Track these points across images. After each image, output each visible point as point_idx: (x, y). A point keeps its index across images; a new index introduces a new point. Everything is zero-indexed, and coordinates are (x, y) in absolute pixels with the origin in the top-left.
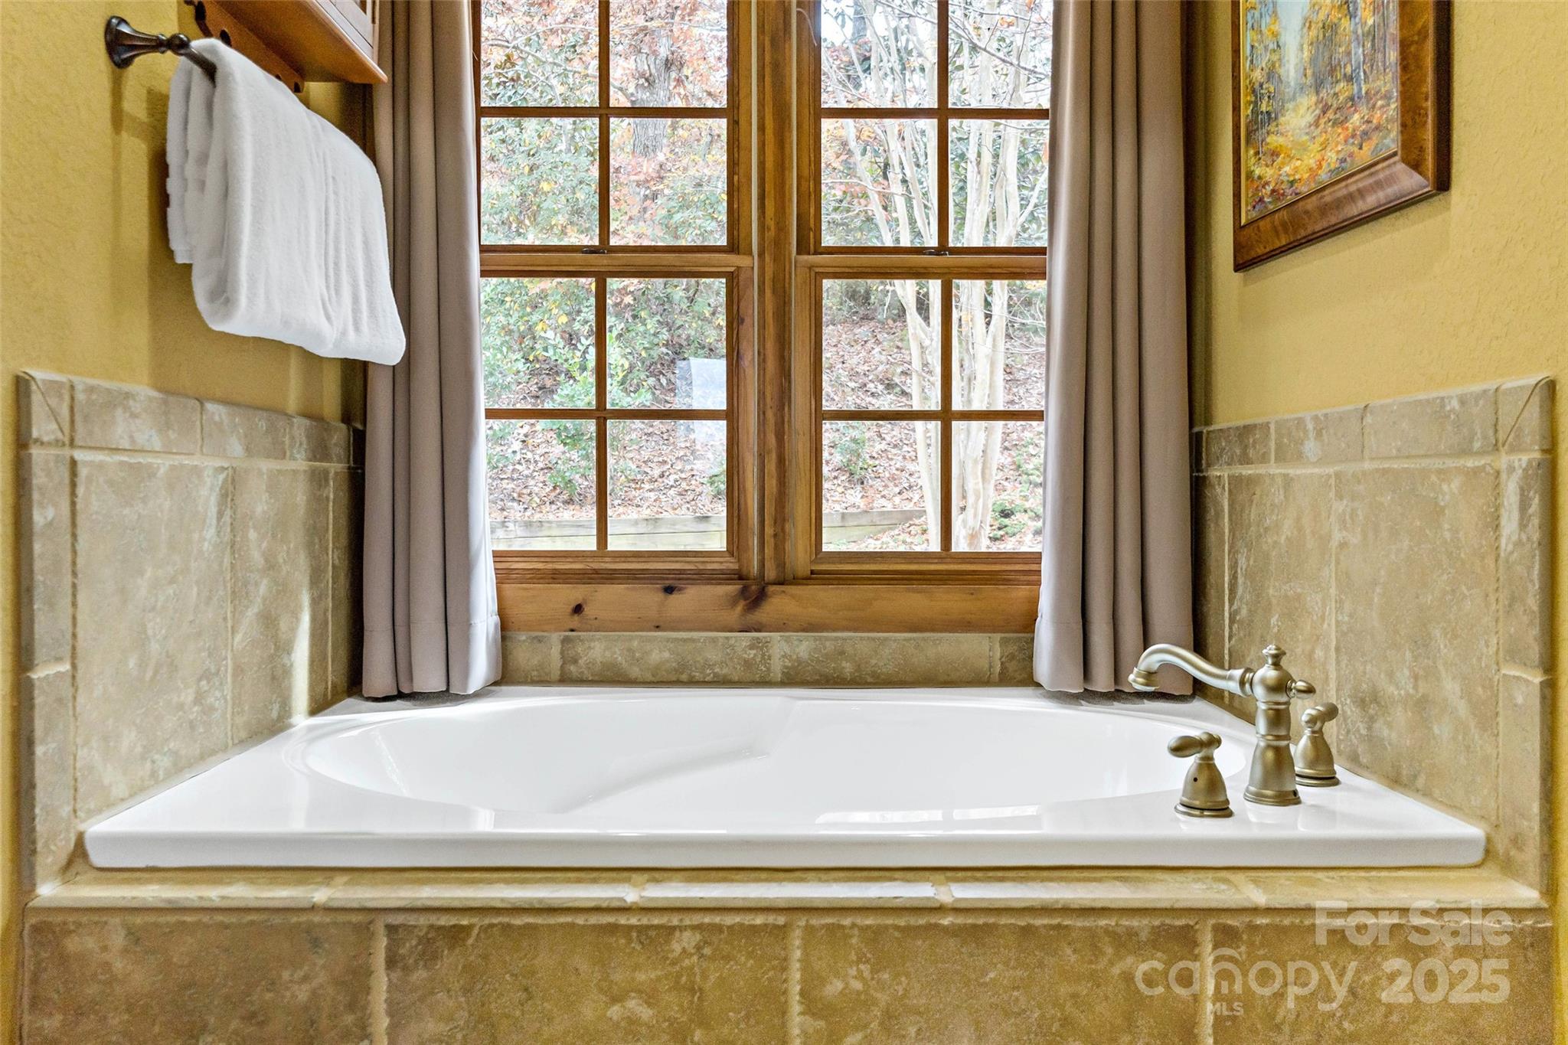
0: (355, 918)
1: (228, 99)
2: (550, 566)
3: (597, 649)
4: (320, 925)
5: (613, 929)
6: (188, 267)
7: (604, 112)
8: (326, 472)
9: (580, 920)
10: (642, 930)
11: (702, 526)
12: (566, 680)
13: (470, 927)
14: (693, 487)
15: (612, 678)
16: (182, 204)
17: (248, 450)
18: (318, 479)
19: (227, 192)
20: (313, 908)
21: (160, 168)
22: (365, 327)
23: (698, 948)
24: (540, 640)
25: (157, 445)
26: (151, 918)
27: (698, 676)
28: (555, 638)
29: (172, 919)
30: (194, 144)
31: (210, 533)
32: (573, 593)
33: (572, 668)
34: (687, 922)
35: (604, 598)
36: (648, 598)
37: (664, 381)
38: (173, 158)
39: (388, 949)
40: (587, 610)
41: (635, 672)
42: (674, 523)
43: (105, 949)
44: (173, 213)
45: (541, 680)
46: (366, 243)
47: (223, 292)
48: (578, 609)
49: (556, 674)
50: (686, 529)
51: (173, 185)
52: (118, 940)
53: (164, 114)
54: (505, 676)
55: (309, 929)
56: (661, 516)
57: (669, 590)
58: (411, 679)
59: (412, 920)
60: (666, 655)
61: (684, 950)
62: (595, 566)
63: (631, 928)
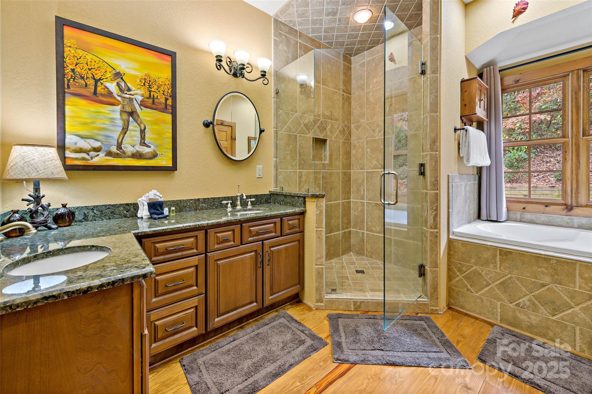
0: (495, 247)
1: (469, 134)
2: (517, 200)
3: (528, 216)
4: (489, 247)
5: (539, 257)
6: (463, 157)
7: (530, 114)
8: (475, 183)
9: (533, 255)
10: (544, 258)
11: (552, 189)
12: (521, 221)
13: (513, 252)
14: (548, 178)
15: (532, 222)
16: (462, 148)
17: (467, 181)
18: (474, 184)
19: (469, 147)
20: (488, 245)
21: (459, 144)
22: (485, 161)
23: (556, 263)
24: (515, 213)
25: (459, 182)
26: (465, 242)
27: (554, 224)
28: (519, 213)
29: (467, 243)
30: (464, 140)
31: (463, 193)
32: (524, 205)
33: (523, 219)
34: (554, 259)
35: (529, 207)
36: (542, 208)
37: (538, 150)
38: (461, 143)
39: (499, 253)
40: (526, 208)
41: (538, 221)
42: (542, 188)
43: (459, 245)
44: (460, 150)
45: (516, 221)
46: (484, 148)
47: (468, 160)
48: (524, 208)
49: (519, 220)
50: (546, 189)
51: (460, 146)
52: (460, 244)
53: (460, 138)
54: (508, 220)
55: (487, 248)
56: (537, 186)
57: (546, 206)
58: (490, 218)
59: (503, 249)
60: (546, 219)
61: (553, 263)
62: (528, 201)
63: (543, 257)
